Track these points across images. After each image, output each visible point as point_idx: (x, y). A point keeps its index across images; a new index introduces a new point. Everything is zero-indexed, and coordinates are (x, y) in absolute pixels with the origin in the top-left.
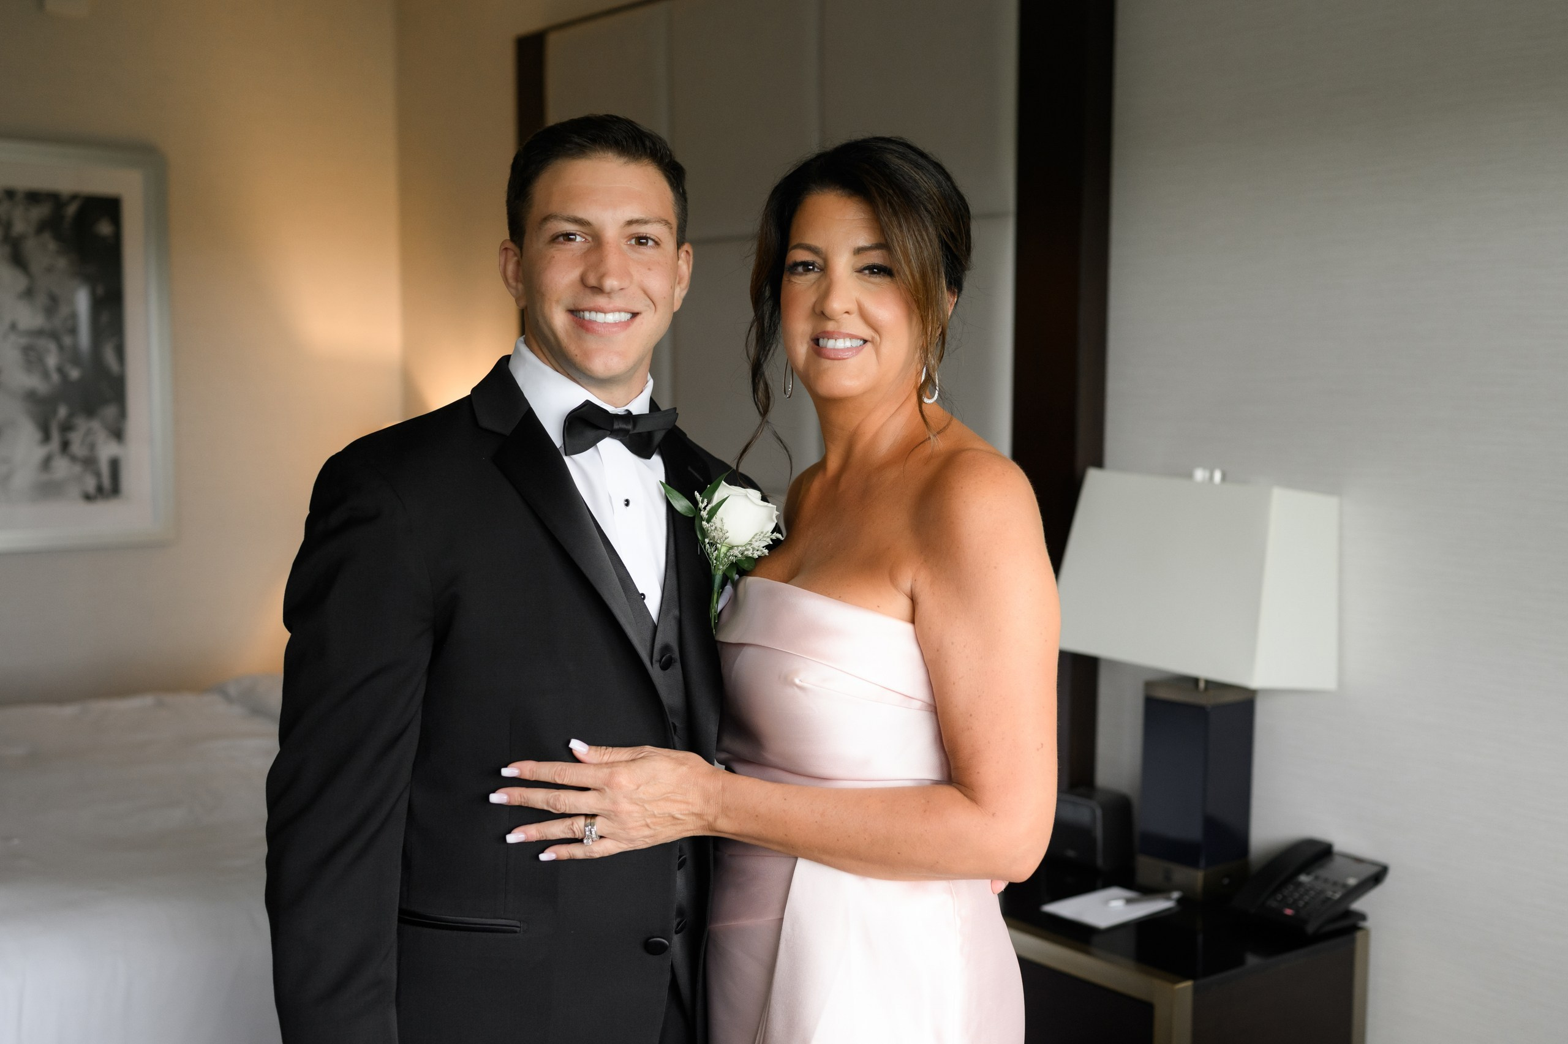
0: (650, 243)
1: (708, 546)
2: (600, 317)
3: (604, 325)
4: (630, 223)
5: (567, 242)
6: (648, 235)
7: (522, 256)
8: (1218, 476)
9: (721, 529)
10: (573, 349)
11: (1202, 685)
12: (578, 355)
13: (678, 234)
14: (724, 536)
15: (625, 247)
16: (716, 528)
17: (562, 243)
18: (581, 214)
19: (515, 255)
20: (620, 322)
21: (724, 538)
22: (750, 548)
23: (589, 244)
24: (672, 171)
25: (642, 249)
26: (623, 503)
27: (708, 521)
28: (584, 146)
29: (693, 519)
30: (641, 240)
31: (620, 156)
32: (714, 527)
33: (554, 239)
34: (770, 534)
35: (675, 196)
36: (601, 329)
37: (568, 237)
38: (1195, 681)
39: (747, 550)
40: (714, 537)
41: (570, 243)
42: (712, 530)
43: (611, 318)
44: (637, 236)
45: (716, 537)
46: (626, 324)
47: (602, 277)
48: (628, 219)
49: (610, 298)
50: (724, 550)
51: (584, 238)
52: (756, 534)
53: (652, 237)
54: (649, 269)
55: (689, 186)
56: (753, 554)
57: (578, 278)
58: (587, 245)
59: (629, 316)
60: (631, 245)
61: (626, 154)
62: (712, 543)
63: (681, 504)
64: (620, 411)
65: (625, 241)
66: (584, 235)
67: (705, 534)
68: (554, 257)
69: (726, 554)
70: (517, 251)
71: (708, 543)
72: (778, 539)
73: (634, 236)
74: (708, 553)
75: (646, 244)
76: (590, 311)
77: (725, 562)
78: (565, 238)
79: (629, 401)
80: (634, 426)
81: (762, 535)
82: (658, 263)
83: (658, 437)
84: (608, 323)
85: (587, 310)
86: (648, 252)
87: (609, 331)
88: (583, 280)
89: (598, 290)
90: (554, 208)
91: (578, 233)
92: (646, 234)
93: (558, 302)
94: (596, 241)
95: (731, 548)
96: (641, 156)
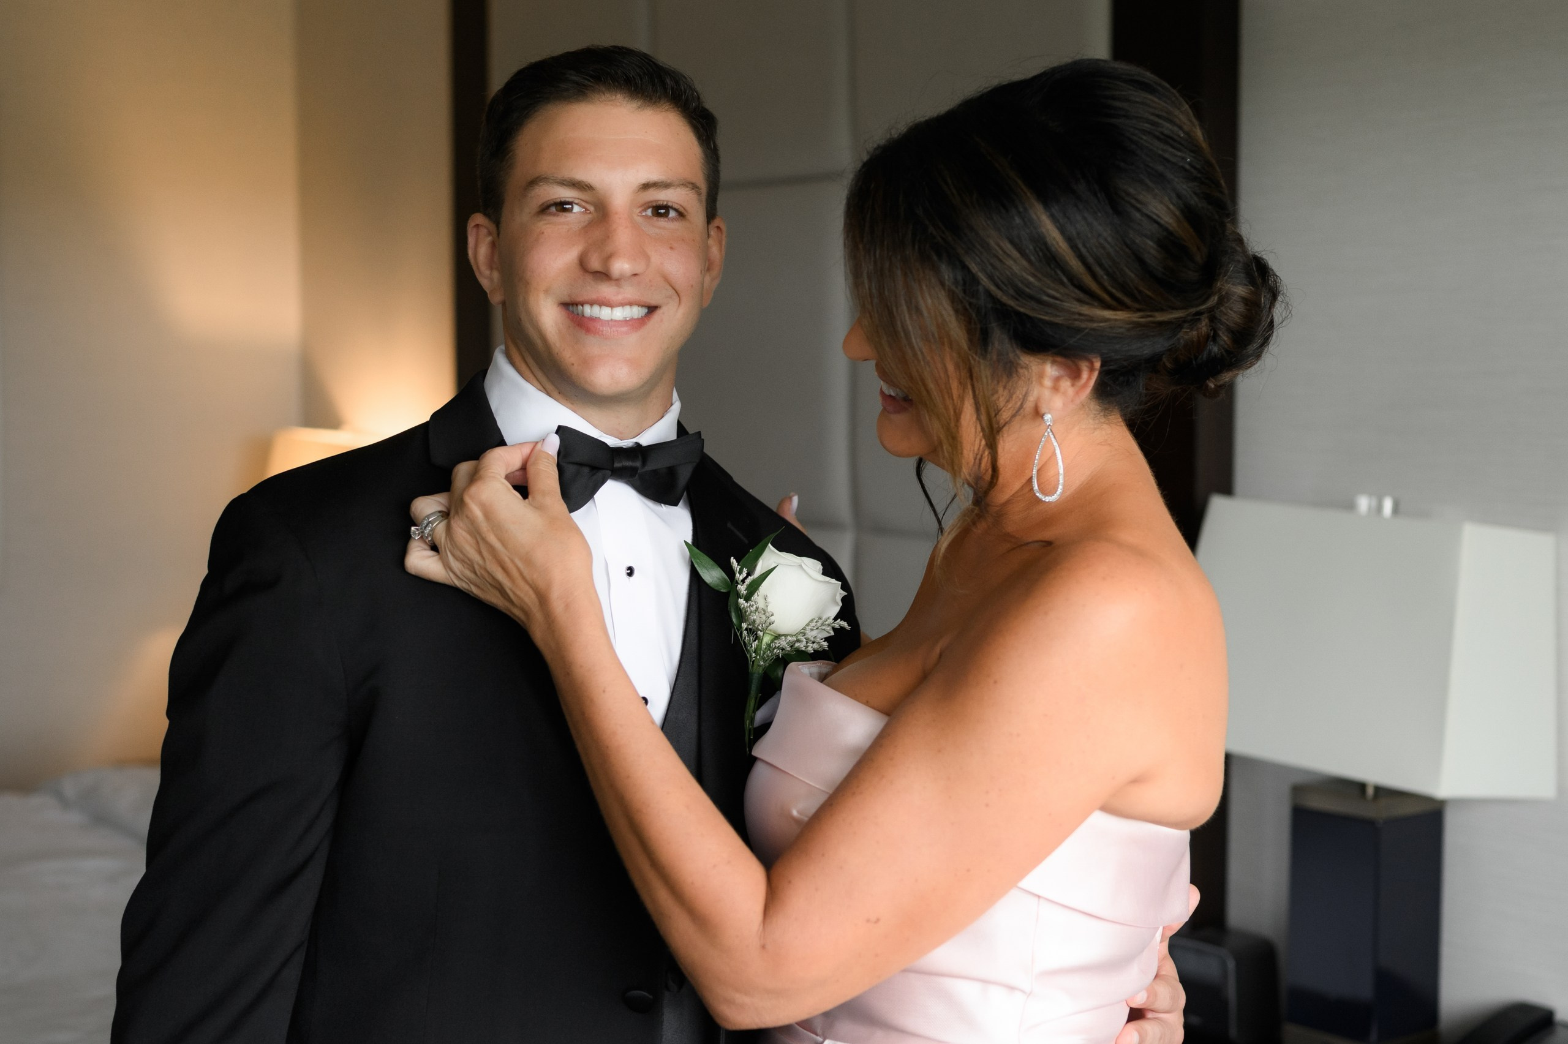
0: (672, 214)
1: (745, 633)
2: (605, 313)
3: (610, 323)
4: (646, 186)
5: (561, 214)
6: (670, 204)
7: (498, 234)
8: (1388, 505)
9: (764, 610)
10: (567, 355)
11: (1370, 791)
12: (575, 365)
13: (707, 204)
14: (768, 621)
15: (639, 219)
16: (757, 608)
17: (554, 215)
18: (580, 175)
19: (490, 233)
20: (632, 319)
21: (767, 624)
22: (803, 638)
23: (590, 216)
24: (701, 120)
25: (662, 222)
26: (624, 572)
27: (748, 598)
28: (584, 85)
29: (727, 594)
30: (660, 210)
31: (633, 99)
32: (754, 607)
33: (545, 209)
34: (831, 621)
35: (705, 152)
36: (606, 330)
37: (562, 206)
38: (1361, 787)
39: (798, 641)
40: (754, 621)
41: (565, 214)
42: (751, 612)
43: (619, 313)
44: (654, 204)
45: (758, 622)
46: (640, 322)
47: (608, 258)
48: (644, 181)
49: (619, 286)
50: (766, 639)
51: (583, 207)
52: (812, 621)
53: (676, 206)
54: (671, 248)
55: (723, 138)
56: (807, 647)
57: (576, 261)
58: (588, 217)
59: (644, 311)
60: (646, 217)
61: (640, 95)
62: (750, 629)
63: (712, 575)
64: (627, 443)
65: (640, 209)
66: (584, 204)
67: (742, 615)
68: (543, 233)
69: (769, 645)
70: (492, 227)
71: (746, 629)
72: (842, 628)
73: (650, 204)
74: (745, 643)
75: (666, 215)
76: (592, 304)
77: (768, 656)
78: (559, 208)
79: (642, 430)
80: (644, 463)
81: (820, 621)
82: (683, 240)
83: (684, 475)
84: (616, 321)
85: (587, 303)
86: (668, 226)
87: (617, 331)
88: (582, 263)
89: (604, 275)
90: (545, 166)
91: (576, 201)
92: (668, 201)
93: (547, 291)
94: (601, 212)
95: (777, 637)
96: (660, 98)
